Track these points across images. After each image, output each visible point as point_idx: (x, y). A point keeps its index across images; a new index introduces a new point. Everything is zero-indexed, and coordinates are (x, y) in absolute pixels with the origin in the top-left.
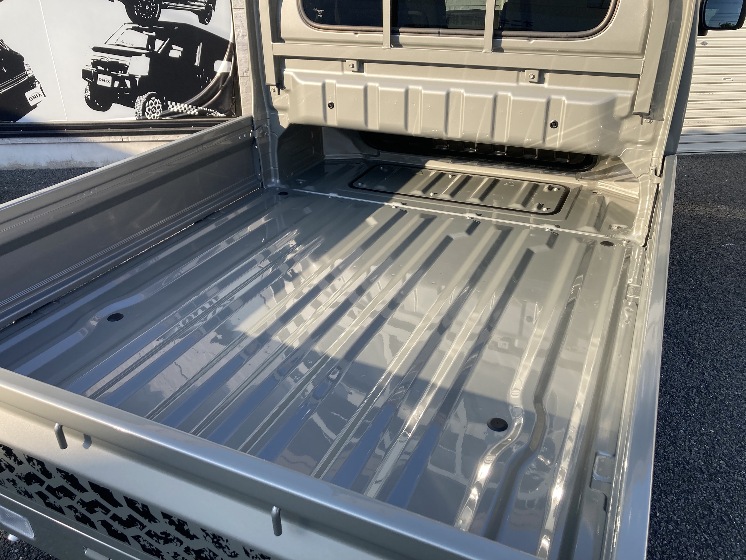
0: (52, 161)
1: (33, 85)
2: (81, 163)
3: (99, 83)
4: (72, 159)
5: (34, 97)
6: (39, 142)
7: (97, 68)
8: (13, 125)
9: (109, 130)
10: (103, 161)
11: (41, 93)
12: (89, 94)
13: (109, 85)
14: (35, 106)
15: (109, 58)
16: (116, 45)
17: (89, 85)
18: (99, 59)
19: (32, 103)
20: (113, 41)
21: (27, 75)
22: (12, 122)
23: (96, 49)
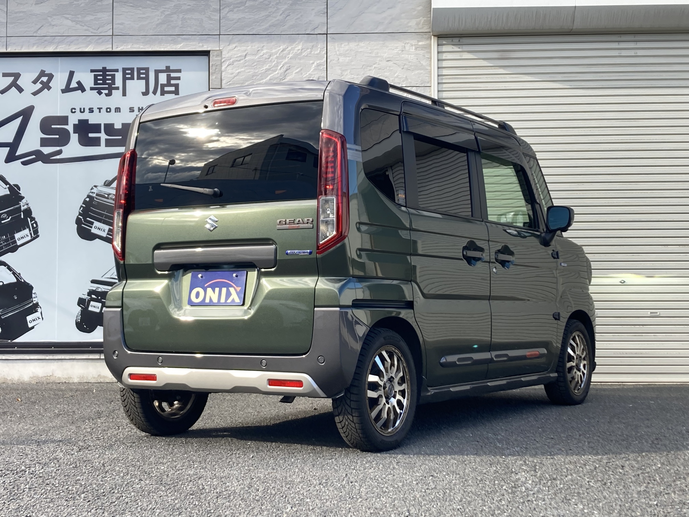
0: (35, 375)
1: (35, 310)
2: (59, 378)
3: (90, 309)
4: (53, 374)
5: (34, 320)
6: (28, 358)
7: (91, 296)
8: (9, 343)
9: (90, 349)
10: (79, 377)
11: (41, 317)
12: (80, 318)
13: (98, 311)
14: (33, 328)
15: (102, 288)
16: (110, 278)
17: (81, 311)
18: (94, 289)
19: (30, 325)
20: (109, 275)
21: (32, 301)
22: (10, 341)
23: (93, 282)
